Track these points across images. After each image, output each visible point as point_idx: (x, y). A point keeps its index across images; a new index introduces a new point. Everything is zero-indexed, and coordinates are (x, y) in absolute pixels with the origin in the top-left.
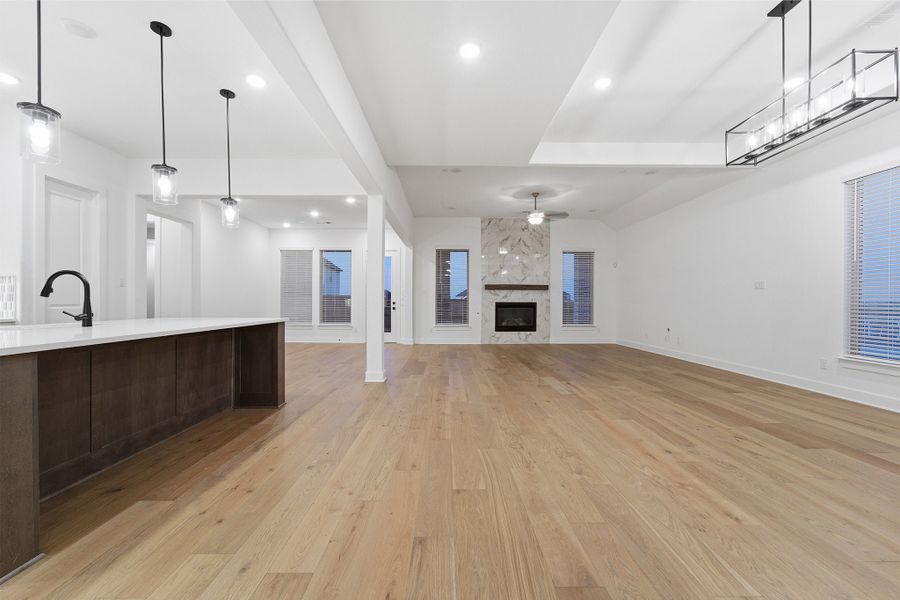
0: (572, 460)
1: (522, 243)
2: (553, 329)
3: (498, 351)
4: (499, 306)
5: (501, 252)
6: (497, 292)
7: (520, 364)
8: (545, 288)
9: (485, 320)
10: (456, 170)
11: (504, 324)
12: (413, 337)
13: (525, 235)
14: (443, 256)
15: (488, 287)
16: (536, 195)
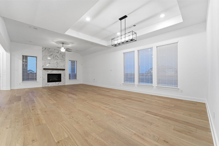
0: (88, 116)
1: (57, 57)
2: (66, 81)
3: (49, 88)
4: (48, 75)
5: (48, 59)
6: (48, 70)
7: (59, 92)
8: (64, 70)
9: (43, 79)
10: (36, 28)
11: (50, 80)
12: (10, 87)
13: (58, 54)
14: (25, 58)
15: (44, 69)
16: (63, 43)
